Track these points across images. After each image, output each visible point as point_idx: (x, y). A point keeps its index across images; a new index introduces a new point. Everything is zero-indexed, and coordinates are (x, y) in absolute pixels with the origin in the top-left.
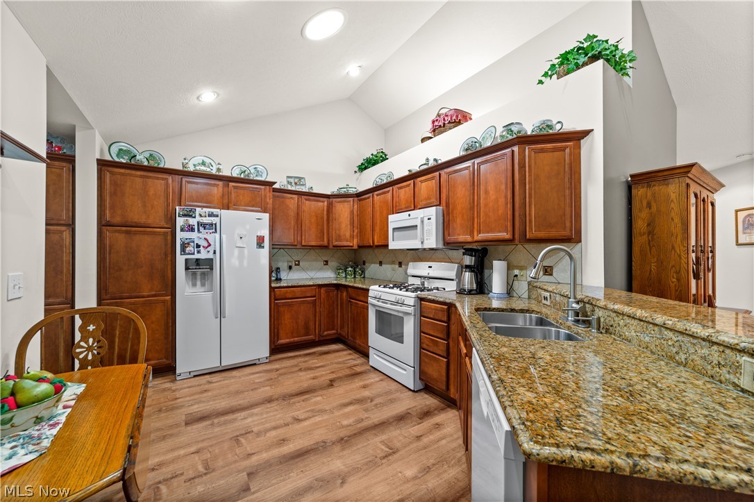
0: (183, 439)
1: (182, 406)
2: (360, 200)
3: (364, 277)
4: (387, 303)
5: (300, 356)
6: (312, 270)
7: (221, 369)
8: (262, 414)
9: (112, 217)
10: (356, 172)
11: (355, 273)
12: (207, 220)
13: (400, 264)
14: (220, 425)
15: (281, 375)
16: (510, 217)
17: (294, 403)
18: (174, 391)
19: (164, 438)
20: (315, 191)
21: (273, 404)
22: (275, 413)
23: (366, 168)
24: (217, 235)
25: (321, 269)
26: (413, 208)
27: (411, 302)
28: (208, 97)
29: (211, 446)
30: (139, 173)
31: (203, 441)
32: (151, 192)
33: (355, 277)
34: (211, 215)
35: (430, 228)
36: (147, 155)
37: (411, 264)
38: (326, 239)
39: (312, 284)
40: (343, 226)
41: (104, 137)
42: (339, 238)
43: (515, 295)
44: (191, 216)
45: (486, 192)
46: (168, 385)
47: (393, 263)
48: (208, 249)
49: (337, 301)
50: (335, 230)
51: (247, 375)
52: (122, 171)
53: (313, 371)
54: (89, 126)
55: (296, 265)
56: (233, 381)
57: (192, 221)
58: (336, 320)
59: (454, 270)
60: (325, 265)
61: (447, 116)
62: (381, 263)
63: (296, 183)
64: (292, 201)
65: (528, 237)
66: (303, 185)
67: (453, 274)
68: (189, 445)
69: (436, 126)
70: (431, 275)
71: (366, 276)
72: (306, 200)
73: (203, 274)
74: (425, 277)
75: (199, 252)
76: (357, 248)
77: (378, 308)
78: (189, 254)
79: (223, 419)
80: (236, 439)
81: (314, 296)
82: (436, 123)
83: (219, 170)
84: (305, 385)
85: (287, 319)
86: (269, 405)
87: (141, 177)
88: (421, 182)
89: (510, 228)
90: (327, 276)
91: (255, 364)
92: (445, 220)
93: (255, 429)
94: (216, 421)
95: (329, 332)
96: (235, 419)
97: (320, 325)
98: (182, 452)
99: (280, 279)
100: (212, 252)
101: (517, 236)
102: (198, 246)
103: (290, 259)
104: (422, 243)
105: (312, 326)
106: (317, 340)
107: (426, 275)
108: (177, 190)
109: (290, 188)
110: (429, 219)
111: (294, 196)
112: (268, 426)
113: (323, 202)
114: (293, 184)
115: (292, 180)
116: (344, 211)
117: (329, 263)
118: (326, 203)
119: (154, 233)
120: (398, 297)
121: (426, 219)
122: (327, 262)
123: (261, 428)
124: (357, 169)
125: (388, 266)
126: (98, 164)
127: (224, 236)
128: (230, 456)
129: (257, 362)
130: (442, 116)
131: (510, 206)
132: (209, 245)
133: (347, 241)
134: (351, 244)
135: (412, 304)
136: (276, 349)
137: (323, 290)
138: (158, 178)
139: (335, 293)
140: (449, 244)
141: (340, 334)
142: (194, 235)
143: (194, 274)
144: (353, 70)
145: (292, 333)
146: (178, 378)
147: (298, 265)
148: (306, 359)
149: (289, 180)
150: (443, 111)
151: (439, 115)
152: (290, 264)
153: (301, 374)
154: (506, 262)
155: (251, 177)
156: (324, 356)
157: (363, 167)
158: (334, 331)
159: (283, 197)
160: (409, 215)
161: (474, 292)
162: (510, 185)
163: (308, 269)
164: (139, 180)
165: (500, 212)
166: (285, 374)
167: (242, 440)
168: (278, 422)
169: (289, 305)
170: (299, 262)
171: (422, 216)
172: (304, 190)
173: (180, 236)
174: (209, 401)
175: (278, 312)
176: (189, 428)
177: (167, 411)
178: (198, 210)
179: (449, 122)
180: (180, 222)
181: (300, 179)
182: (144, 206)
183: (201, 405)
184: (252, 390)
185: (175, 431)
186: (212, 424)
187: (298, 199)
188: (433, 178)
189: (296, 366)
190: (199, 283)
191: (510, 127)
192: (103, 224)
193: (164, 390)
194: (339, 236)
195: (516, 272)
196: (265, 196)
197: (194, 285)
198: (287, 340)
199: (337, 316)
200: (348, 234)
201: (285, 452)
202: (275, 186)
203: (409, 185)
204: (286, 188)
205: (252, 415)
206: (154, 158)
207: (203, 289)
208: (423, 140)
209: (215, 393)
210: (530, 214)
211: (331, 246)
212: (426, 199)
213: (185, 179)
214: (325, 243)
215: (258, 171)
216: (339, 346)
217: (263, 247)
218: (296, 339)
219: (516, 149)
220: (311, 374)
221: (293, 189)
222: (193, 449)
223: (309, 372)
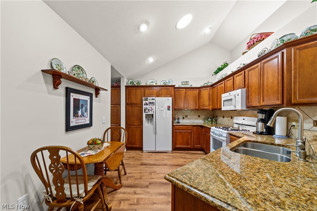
0: (138, 168)
1: (142, 160)
2: (212, 88)
3: (217, 123)
4: (216, 135)
5: (184, 153)
6: (193, 119)
7: (155, 152)
8: (161, 168)
9: (128, 102)
10: (213, 75)
11: (212, 121)
12: (151, 101)
13: (232, 118)
14: (148, 168)
15: (174, 158)
16: (280, 91)
17: (173, 168)
18: (141, 155)
19: (134, 167)
20: (193, 86)
21: (166, 167)
22: (166, 169)
23: (218, 72)
24: (154, 106)
25: (197, 119)
26: (233, 90)
27: (225, 135)
28: (151, 60)
29: (144, 172)
30: (134, 88)
31: (142, 170)
32: (137, 94)
33: (212, 123)
34: (153, 99)
35: (238, 99)
36: (137, 82)
37: (235, 117)
38: (198, 106)
39: (190, 125)
40: (205, 100)
41: (127, 79)
42: (203, 106)
43: (293, 137)
44: (147, 100)
45: (267, 78)
46: (140, 153)
47: (228, 117)
48: (152, 111)
49: (201, 133)
50: (202, 102)
51: (163, 156)
52: (130, 88)
53: (186, 159)
54: (123, 77)
55: (186, 117)
56: (158, 156)
57: (147, 102)
58: (201, 141)
59: (255, 121)
60: (198, 117)
61: (255, 38)
62: (223, 117)
63: (185, 84)
64: (183, 92)
65: (293, 102)
66: (188, 84)
67: (254, 123)
68: (139, 170)
69: (249, 45)
70: (244, 123)
71: (218, 123)
72: (189, 90)
73: (151, 119)
74: (240, 124)
75: (149, 112)
76: (211, 110)
77: (214, 137)
78: (146, 112)
79: (150, 166)
80: (151, 173)
81: (191, 130)
82: (249, 44)
83: (156, 83)
84: (180, 163)
85: (179, 138)
86: (165, 166)
87: (135, 89)
88: (236, 77)
89: (280, 98)
90: (200, 122)
91: (167, 153)
92: (247, 95)
93: (157, 172)
94: (148, 166)
95: (197, 146)
96: (153, 167)
97: (193, 142)
98: (137, 172)
99: (179, 123)
100: (153, 112)
101: (285, 102)
102: (149, 110)
103: (183, 114)
104: (235, 107)
105: (190, 142)
106: (192, 148)
107: (241, 123)
108: (144, 92)
109: (183, 86)
110: (238, 95)
111: (184, 89)
112: (161, 172)
113: (196, 90)
114: (184, 84)
115: (184, 83)
116: (205, 93)
117: (200, 116)
118: (197, 91)
119: (138, 106)
120: (220, 132)
121: (237, 95)
122: (199, 116)
123: (159, 172)
124: (213, 74)
125: (226, 118)
126: (125, 87)
127: (156, 106)
128: (147, 177)
129: (167, 152)
130: (252, 39)
131: (280, 85)
132: (152, 110)
133: (207, 107)
134: (209, 108)
135: (225, 136)
136: (175, 149)
137: (195, 128)
138: (139, 89)
139: (200, 129)
140: (250, 107)
141: (202, 147)
142: (148, 106)
143: (148, 119)
144: (207, 31)
145: (181, 144)
146: (144, 152)
147: (187, 117)
148: (186, 154)
149: (183, 83)
150: (253, 37)
151: (251, 39)
152: (184, 117)
153: (181, 159)
154: (286, 118)
155: (167, 84)
156: (193, 155)
157: (216, 72)
158: (200, 146)
159: (179, 90)
160: (230, 94)
161: (264, 133)
162: (280, 72)
163: (191, 119)
164: (134, 90)
165: (275, 89)
166: (175, 158)
167: (152, 174)
168: (165, 172)
169: (181, 133)
170: (187, 116)
171: (235, 94)
172: (188, 87)
173: (144, 107)
174: (148, 160)
175: (176, 135)
176: (141, 166)
177: (138, 160)
178: (149, 98)
179: (256, 42)
180: (144, 102)
181: (187, 82)
182: (136, 98)
183: (146, 161)
184: (162, 160)
185: (137, 166)
186: (147, 167)
187: (185, 90)
188: (241, 74)
189: (180, 156)
190: (150, 122)
191: (282, 39)
192: (127, 104)
193: (139, 154)
194: (204, 105)
195: (294, 123)
196: (171, 91)
197: (148, 123)
198: (180, 146)
199: (201, 139)
200: (207, 104)
201: (163, 182)
202: (175, 87)
203: (231, 79)
204: (181, 87)
205: (158, 168)
206: (139, 83)
207: (151, 124)
208: (243, 54)
209: (151, 158)
210: (294, 89)
211: (200, 109)
212: (238, 85)
213: (146, 88)
214: (197, 108)
215: (169, 82)
216: (202, 152)
217: (170, 110)
218: (183, 146)
219: (285, 51)
220: (184, 160)
221: (184, 86)
222: (139, 172)
223: (184, 159)
